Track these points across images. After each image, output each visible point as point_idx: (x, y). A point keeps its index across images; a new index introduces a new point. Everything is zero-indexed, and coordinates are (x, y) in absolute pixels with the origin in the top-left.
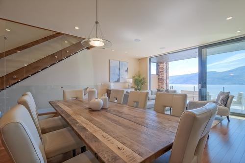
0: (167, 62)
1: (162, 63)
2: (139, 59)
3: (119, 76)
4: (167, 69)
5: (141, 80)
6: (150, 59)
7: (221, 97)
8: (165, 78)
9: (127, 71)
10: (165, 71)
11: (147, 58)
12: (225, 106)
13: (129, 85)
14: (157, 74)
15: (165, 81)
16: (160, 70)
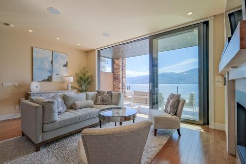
0: (123, 58)
1: (118, 59)
2: (87, 52)
3: (51, 72)
4: (124, 66)
5: (88, 79)
6: (99, 52)
7: (171, 101)
8: (121, 76)
9: (66, 66)
10: (121, 69)
11: (94, 50)
12: (176, 114)
13: (68, 85)
14: (113, 72)
15: (121, 80)
16: (116, 67)
